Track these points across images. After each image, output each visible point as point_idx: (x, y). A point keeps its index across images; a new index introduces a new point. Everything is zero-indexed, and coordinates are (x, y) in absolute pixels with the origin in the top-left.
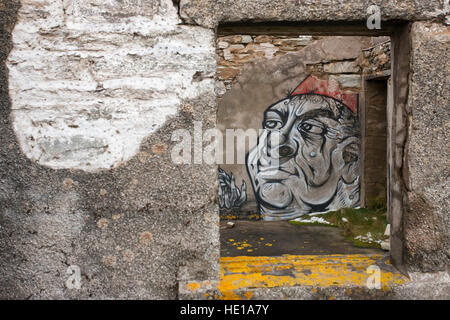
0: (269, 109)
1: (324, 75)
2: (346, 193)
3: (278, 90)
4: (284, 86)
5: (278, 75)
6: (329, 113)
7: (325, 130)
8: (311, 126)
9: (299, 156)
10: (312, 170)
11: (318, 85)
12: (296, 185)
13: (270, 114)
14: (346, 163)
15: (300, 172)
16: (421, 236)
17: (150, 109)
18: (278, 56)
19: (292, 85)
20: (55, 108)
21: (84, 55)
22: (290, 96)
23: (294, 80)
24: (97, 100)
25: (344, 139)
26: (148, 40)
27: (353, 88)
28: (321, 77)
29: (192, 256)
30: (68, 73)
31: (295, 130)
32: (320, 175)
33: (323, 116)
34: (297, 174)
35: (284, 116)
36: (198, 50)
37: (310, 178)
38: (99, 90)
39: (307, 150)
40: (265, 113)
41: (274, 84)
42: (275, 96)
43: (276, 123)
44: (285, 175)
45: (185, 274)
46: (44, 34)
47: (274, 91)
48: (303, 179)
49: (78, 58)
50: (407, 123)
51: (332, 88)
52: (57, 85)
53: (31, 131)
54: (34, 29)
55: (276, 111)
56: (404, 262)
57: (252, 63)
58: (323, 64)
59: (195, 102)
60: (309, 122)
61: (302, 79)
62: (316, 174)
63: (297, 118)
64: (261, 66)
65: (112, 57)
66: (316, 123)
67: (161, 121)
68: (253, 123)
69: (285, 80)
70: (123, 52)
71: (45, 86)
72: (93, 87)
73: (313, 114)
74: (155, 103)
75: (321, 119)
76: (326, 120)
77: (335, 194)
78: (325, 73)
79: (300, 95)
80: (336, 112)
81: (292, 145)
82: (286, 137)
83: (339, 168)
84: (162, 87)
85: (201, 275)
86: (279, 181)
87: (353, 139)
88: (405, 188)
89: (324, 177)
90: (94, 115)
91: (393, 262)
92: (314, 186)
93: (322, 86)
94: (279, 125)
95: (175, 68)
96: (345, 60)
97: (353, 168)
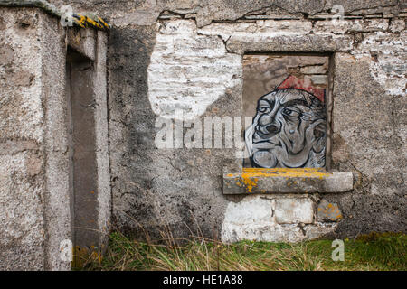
0: (261, 99)
1: (301, 75)
2: (316, 159)
3: (268, 85)
4: (272, 82)
5: (268, 75)
6: (304, 102)
7: (301, 114)
8: (291, 111)
9: (282, 132)
10: (291, 142)
11: (296, 83)
12: (280, 153)
13: (262, 102)
14: (316, 138)
15: (283, 144)
16: (339, 155)
17: (211, 92)
18: (268, 61)
19: (278, 82)
20: (168, 91)
21: (182, 66)
22: (276, 90)
23: (279, 79)
24: (187, 87)
25: (315, 121)
26: (211, 60)
27: (321, 85)
28: (298, 76)
29: (230, 161)
30: (175, 75)
31: (279, 114)
32: (297, 146)
33: (299, 104)
34: (280, 145)
35: (272, 104)
36: (234, 64)
37: (290, 148)
38: (188, 82)
39: (288, 128)
40: (258, 102)
41: (265, 81)
42: (266, 90)
43: (266, 108)
44: (272, 146)
45: (226, 170)
46: (164, 57)
47: (265, 86)
48: (284, 149)
49: (179, 68)
50: (333, 100)
51: (306, 85)
52: (169, 80)
53: (157, 101)
54: (160, 55)
55: (266, 100)
56: (331, 168)
57: (250, 66)
58: (300, 67)
59: (233, 89)
60: (290, 108)
61: (285, 78)
62: (294, 145)
63: (281, 105)
64: (256, 68)
65: (195, 67)
66: (294, 109)
67: (216, 98)
68: (250, 109)
69: (272, 79)
70: (200, 65)
71: (164, 80)
72: (186, 81)
73: (292, 103)
74: (214, 89)
75: (298, 106)
76: (301, 107)
77: (308, 160)
78: (301, 74)
79: (283, 89)
80: (309, 102)
81: (277, 124)
82: (273, 118)
83: (311, 142)
84: (217, 82)
85: (234, 171)
86: (268, 150)
87: (322, 121)
88: (332, 132)
89: (299, 147)
90: (186, 94)
91: (327, 169)
92: (292, 154)
93: (299, 83)
94: (268, 110)
95: (223, 73)
96: (315, 65)
97: (320, 142)
